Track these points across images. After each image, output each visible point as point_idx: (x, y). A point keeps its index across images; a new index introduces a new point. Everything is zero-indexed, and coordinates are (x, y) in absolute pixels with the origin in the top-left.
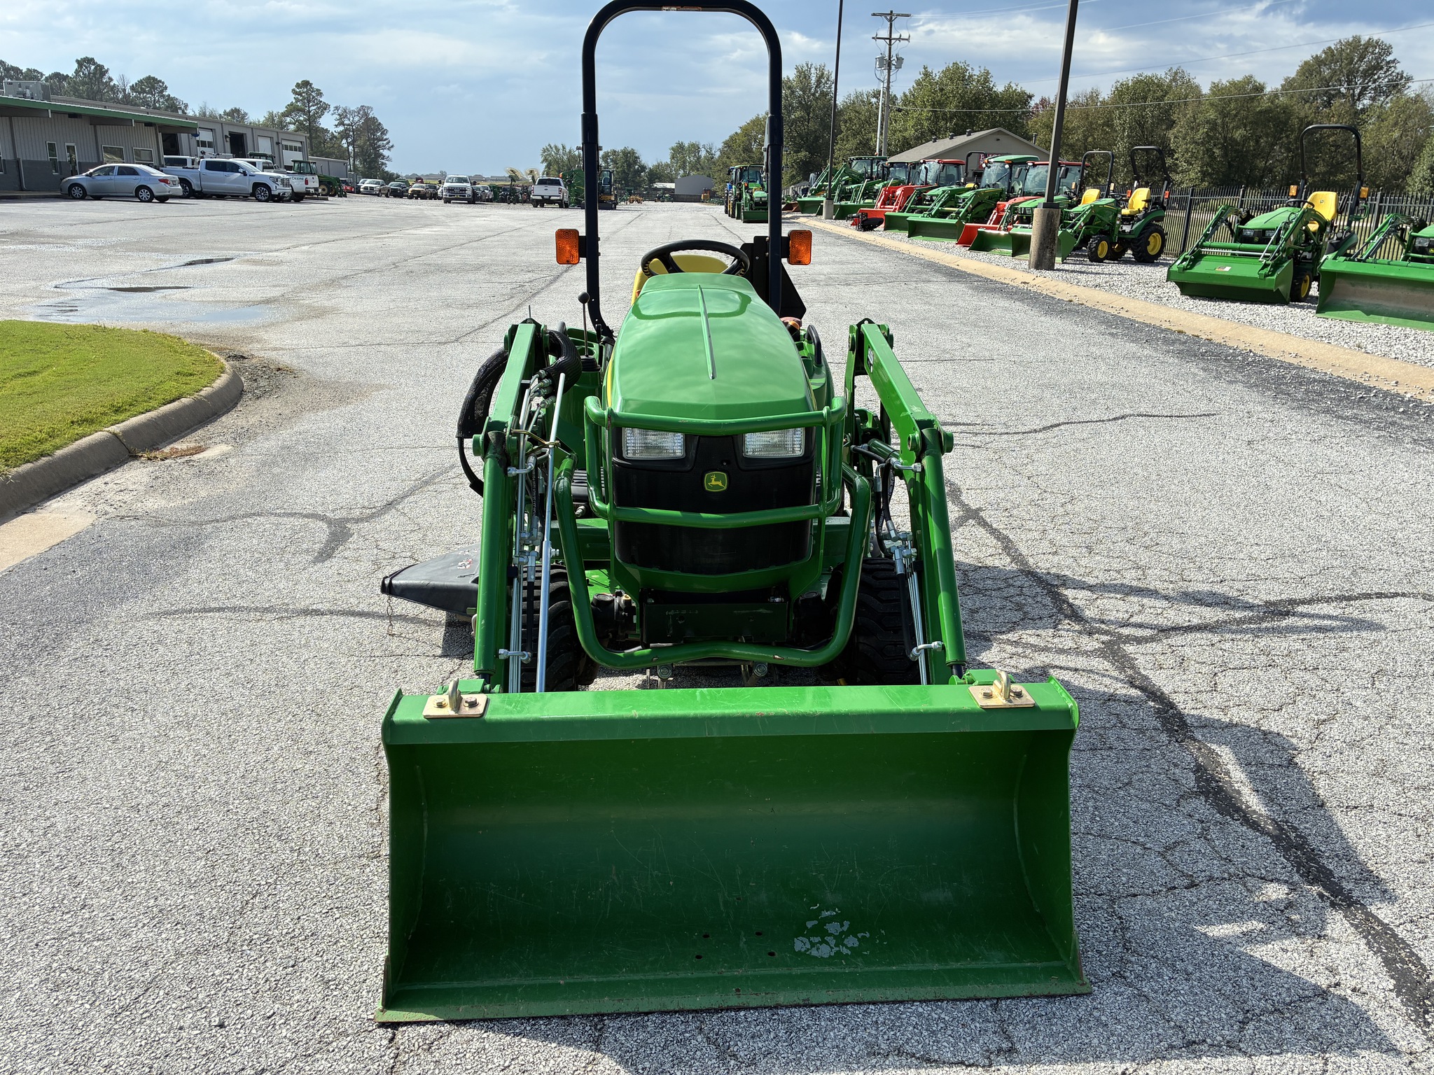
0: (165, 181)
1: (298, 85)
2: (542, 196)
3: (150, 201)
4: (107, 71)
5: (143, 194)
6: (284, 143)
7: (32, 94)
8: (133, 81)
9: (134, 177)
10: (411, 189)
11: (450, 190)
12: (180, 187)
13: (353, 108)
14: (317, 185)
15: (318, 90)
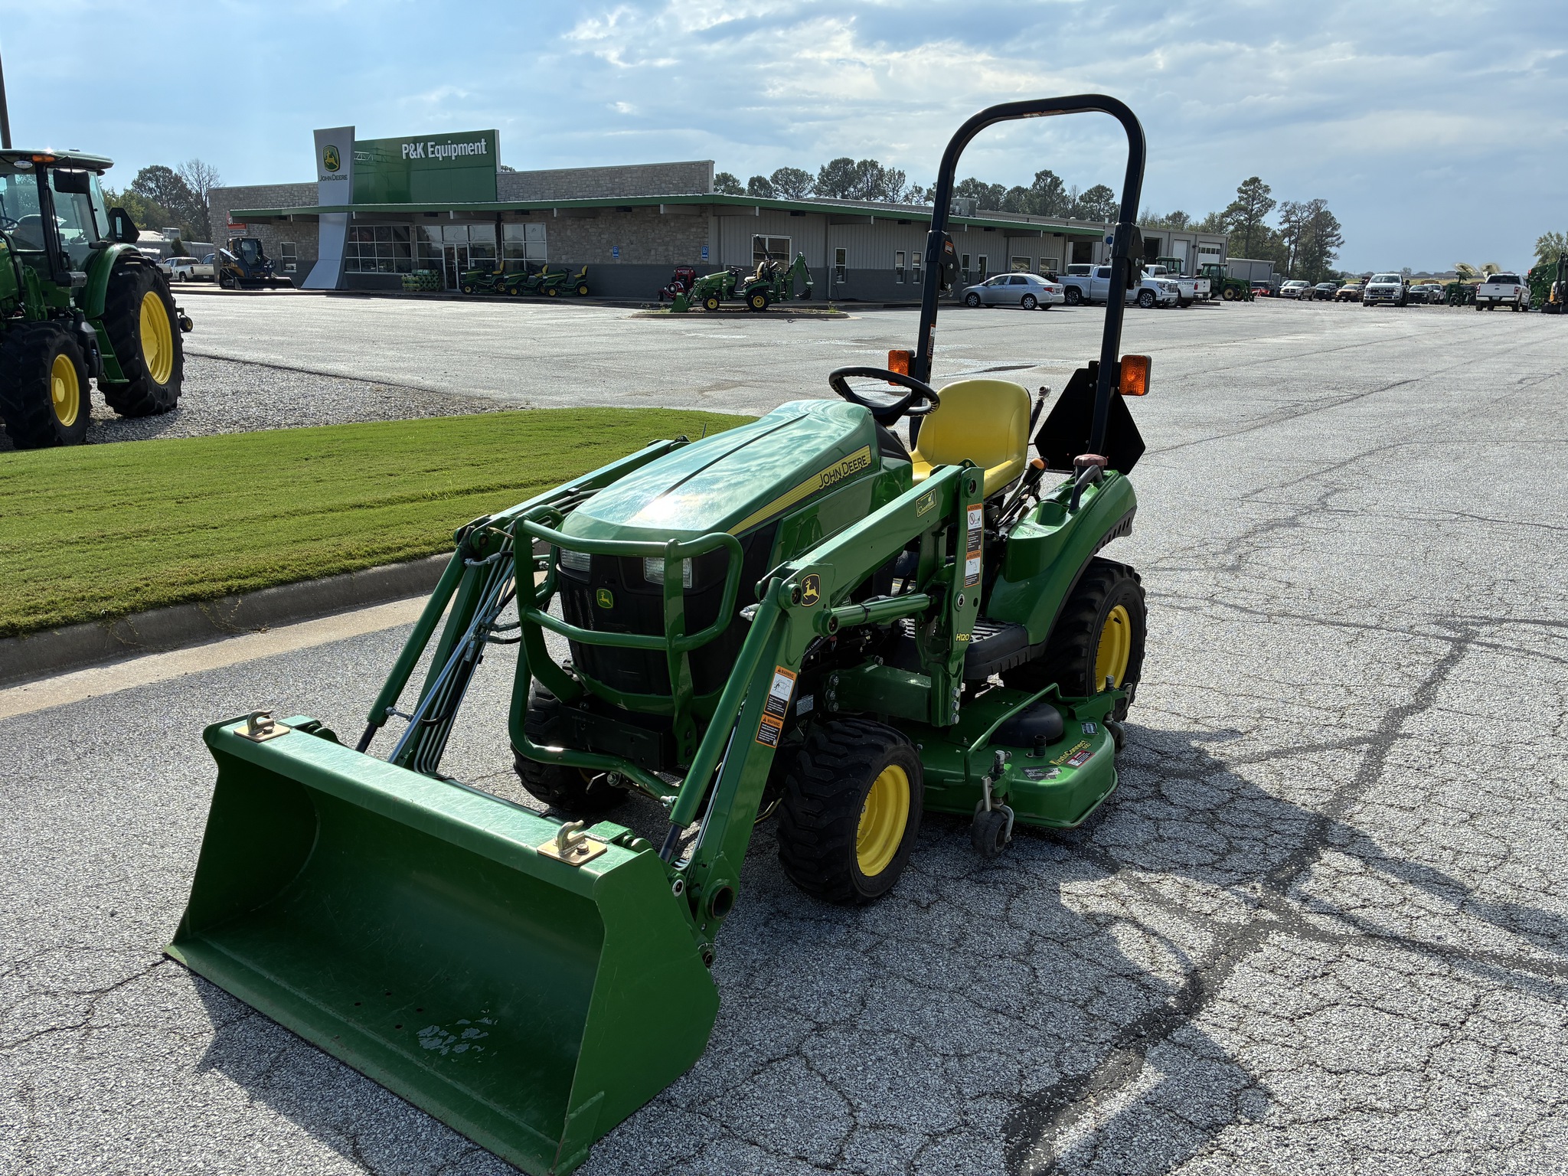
0: (1049, 289)
1: (1245, 184)
2: (1490, 297)
3: (1033, 309)
4: (1061, 183)
5: (1029, 302)
6: (1202, 246)
7: (960, 210)
8: (1083, 191)
9: (1022, 286)
10: (1340, 291)
11: (1373, 291)
12: (1063, 295)
13: (1304, 202)
14: (1208, 289)
15: (1266, 186)
